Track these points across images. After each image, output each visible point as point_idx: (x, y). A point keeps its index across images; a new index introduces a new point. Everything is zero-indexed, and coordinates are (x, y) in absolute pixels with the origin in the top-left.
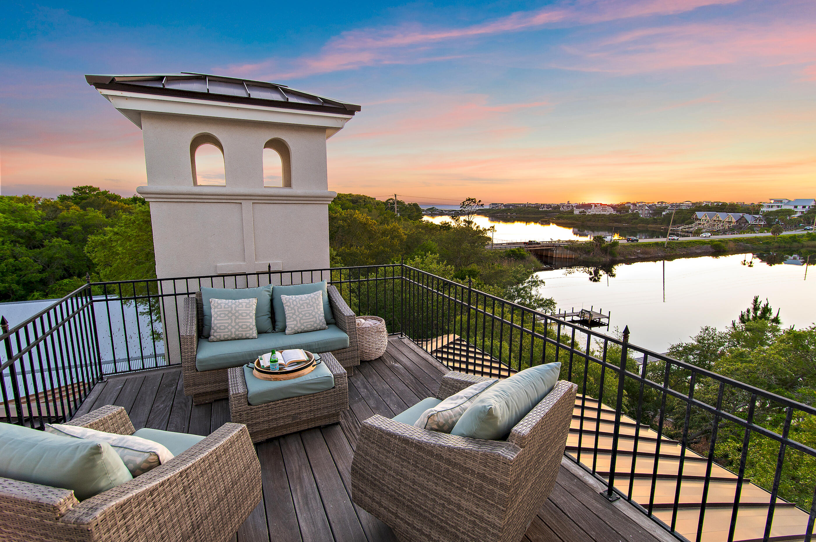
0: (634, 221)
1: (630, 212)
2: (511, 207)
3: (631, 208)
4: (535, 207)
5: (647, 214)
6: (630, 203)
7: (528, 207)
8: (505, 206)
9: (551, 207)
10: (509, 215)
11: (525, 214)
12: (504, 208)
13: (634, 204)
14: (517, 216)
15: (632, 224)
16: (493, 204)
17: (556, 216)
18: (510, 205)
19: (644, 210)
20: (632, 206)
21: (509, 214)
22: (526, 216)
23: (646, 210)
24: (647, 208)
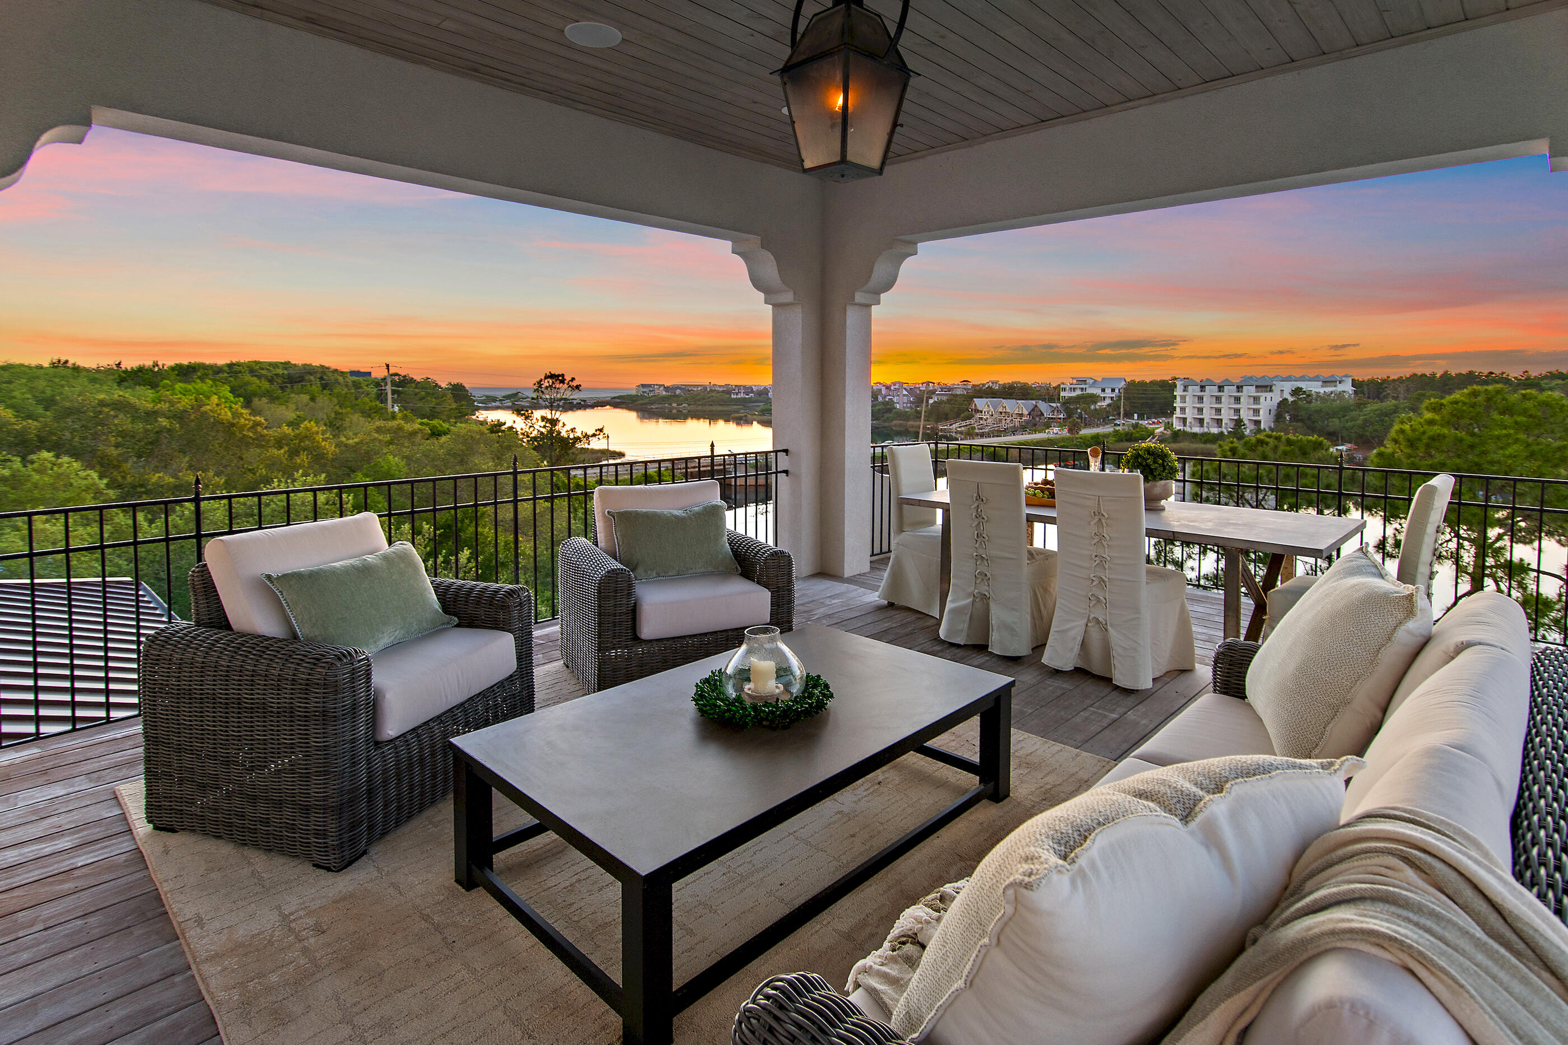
0: (886, 415)
1: (880, 399)
2: (678, 392)
3: (883, 392)
4: (723, 392)
5: (906, 403)
6: (880, 383)
7: (711, 391)
8: (667, 389)
9: (752, 391)
10: (674, 408)
11: (704, 405)
12: (664, 393)
13: (888, 388)
14: (689, 408)
15: (884, 421)
16: (643, 386)
17: (759, 409)
18: (678, 387)
19: (901, 396)
20: (883, 389)
21: (674, 405)
22: (708, 408)
23: (904, 395)
24: (905, 392)
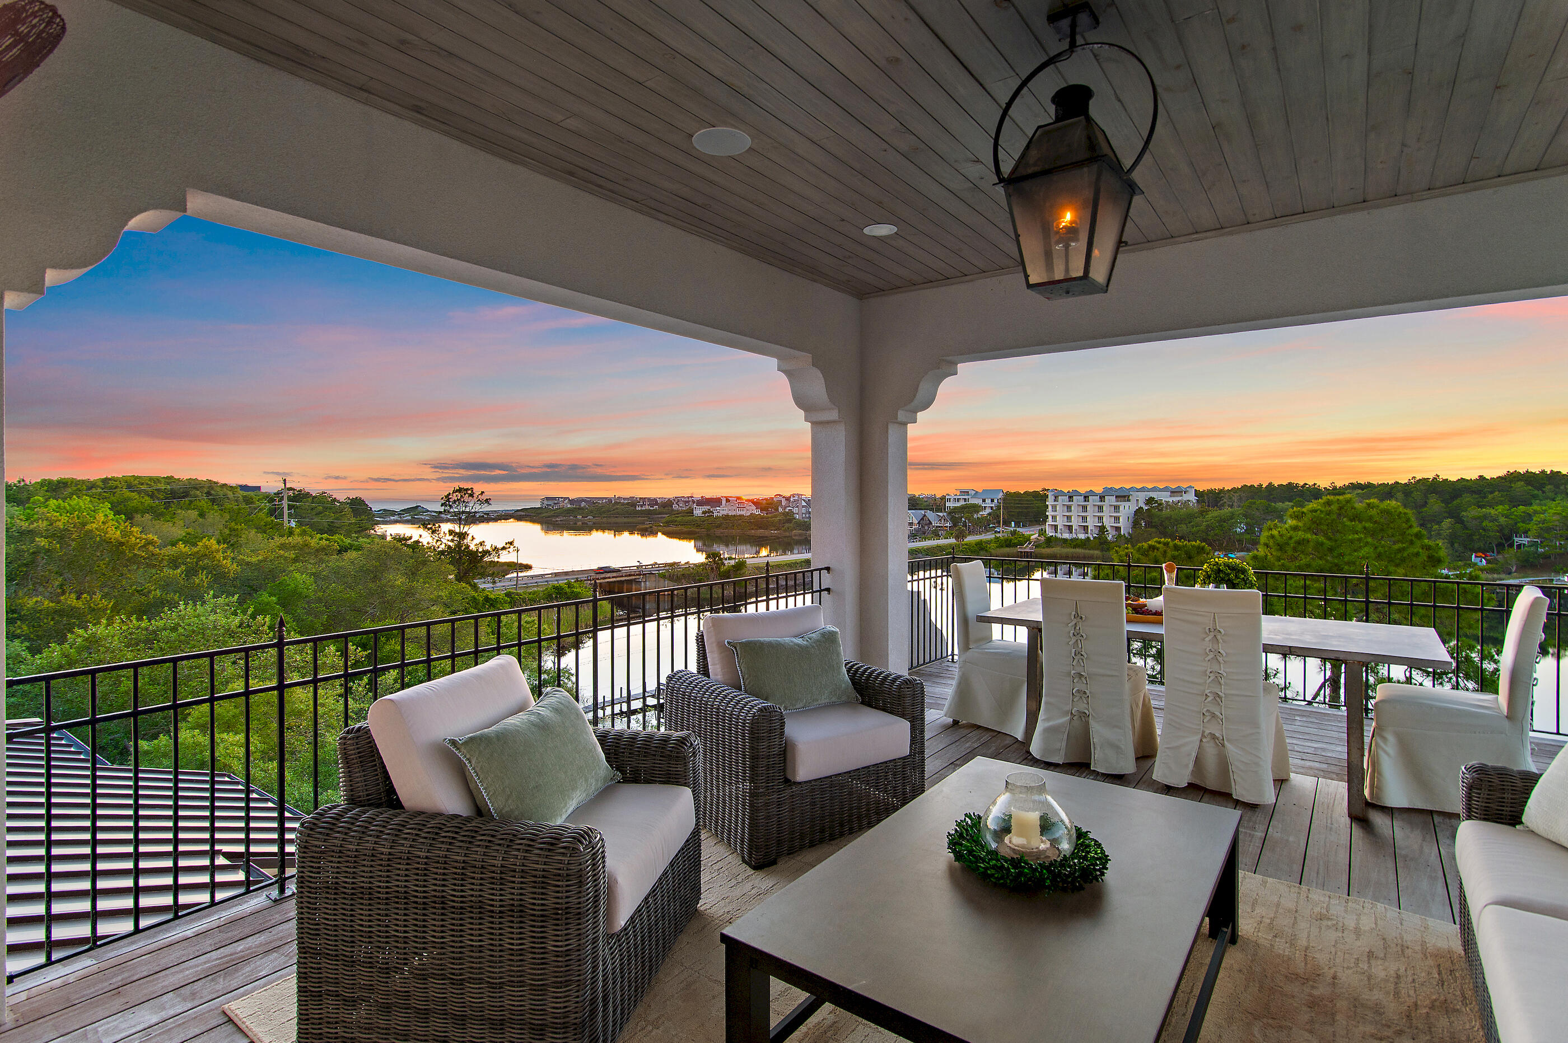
0: (787, 525)
1: (780, 510)
2: (583, 504)
3: (783, 504)
4: (628, 504)
5: (805, 514)
6: (780, 495)
7: (616, 503)
8: (572, 502)
9: (657, 503)
10: (579, 520)
11: (609, 517)
12: (569, 506)
13: (788, 499)
14: (594, 520)
15: (785, 531)
16: (548, 499)
17: (664, 520)
18: (583, 500)
19: (800, 507)
20: (783, 500)
21: (579, 517)
22: (613, 520)
23: (803, 506)
24: (804, 504)
